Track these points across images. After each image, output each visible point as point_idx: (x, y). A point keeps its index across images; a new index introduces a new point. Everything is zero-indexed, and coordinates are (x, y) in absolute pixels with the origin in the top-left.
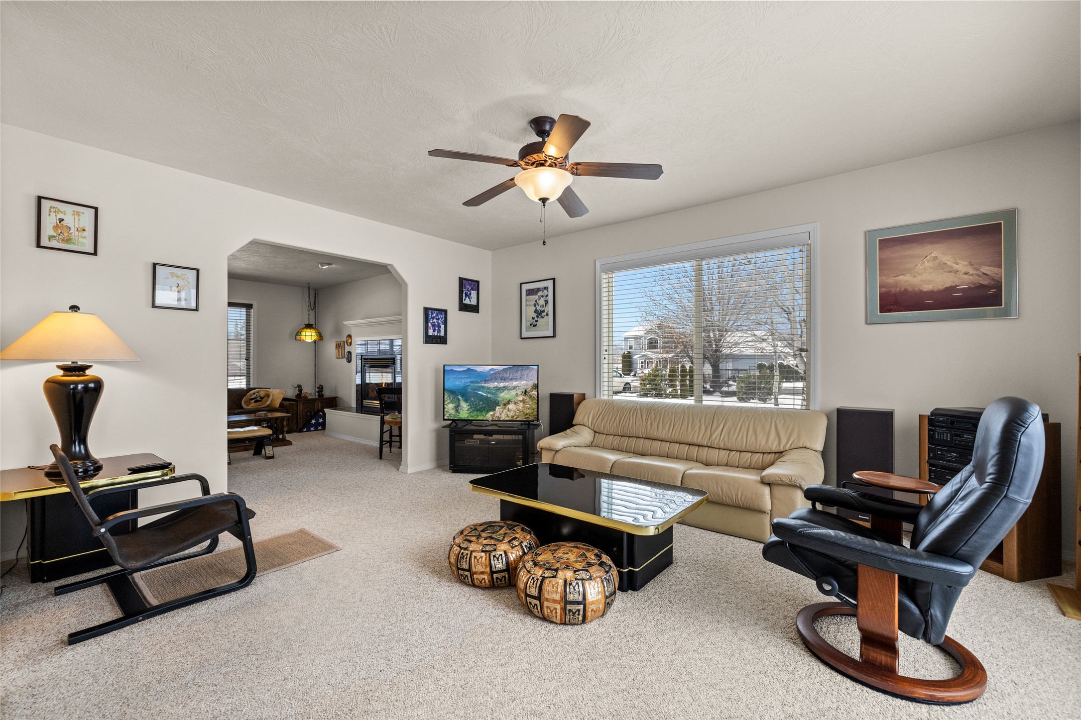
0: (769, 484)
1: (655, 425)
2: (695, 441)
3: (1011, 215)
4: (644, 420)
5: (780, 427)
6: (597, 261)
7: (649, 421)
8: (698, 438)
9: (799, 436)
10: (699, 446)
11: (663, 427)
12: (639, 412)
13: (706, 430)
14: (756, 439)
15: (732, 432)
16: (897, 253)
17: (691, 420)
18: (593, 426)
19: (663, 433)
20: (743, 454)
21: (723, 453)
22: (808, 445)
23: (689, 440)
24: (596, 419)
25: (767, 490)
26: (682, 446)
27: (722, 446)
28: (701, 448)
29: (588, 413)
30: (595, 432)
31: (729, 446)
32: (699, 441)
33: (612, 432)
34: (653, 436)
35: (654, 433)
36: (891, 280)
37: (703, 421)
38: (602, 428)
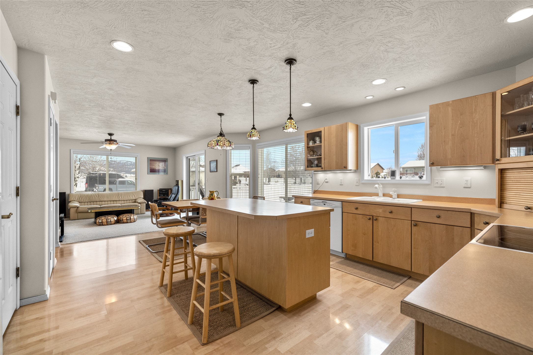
0: (140, 203)
1: (102, 198)
2: (115, 200)
3: (167, 159)
4: (98, 196)
5: (134, 194)
6: (71, 150)
7: (100, 197)
8: (116, 199)
9: (139, 196)
10: (116, 201)
11: (105, 198)
12: (95, 195)
13: (117, 197)
14: (130, 197)
15: (124, 197)
16: (153, 162)
17: (112, 196)
18: (78, 201)
19: (105, 200)
20: (127, 201)
21: (122, 201)
22: (141, 197)
23: (114, 200)
24: (79, 199)
25: (140, 205)
26: (111, 202)
27: (122, 200)
28: (117, 201)
29: (75, 197)
30: (79, 202)
31: (124, 200)
32: (116, 200)
33: (87, 201)
34: (102, 201)
35: (102, 200)
36: (151, 167)
37: (116, 195)
38: (83, 201)
